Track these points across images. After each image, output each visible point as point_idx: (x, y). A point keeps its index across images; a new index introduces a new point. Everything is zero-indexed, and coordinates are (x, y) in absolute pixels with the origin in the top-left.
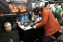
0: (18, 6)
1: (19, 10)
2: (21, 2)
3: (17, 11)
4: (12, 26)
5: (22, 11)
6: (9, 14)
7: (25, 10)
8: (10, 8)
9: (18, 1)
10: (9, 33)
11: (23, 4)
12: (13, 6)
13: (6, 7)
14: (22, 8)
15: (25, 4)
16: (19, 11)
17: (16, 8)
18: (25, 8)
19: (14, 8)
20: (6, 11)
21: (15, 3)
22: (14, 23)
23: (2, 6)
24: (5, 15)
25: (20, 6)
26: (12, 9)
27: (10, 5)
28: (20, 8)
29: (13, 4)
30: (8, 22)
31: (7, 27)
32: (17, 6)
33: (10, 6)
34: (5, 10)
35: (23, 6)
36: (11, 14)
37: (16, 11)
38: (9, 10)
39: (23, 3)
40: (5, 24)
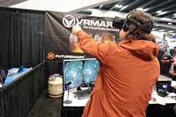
2: (101, 27)
6: (67, 56)
8: (71, 42)
9: (95, 25)
11: (106, 34)
13: (62, 38)
20: (62, 49)
23: (56, 37)
24: (57, 56)
25: (98, 39)
26: (76, 44)
31: (52, 85)
33: (73, 37)
34: (60, 46)
35: (107, 39)
38: (69, 47)
39: (107, 29)
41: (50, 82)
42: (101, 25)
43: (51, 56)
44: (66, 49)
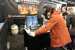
0: (29, 7)
1: (29, 11)
2: (32, 2)
3: (27, 13)
4: (19, 30)
5: (33, 13)
6: (17, 16)
7: (36, 13)
8: (19, 9)
9: (29, 1)
10: (15, 36)
11: (34, 5)
12: (23, 7)
13: (14, 8)
14: (33, 10)
15: (36, 5)
16: (29, 13)
17: (25, 10)
18: (36, 10)
19: (23, 9)
21: (25, 3)
22: (22, 26)
23: (11, 7)
24: (12, 16)
25: (30, 8)
26: (21, 10)
27: (19, 5)
28: (30, 10)
29: (23, 4)
30: (15, 25)
31: (13, 30)
32: (27, 7)
33: (20, 7)
34: (14, 11)
35: (34, 8)
36: (19, 16)
37: (25, 12)
38: (18, 12)
39: (34, 3)
40: (12, 27)
41: (12, 28)
42: (32, 1)
43: (10, 16)
44: (17, 13)
